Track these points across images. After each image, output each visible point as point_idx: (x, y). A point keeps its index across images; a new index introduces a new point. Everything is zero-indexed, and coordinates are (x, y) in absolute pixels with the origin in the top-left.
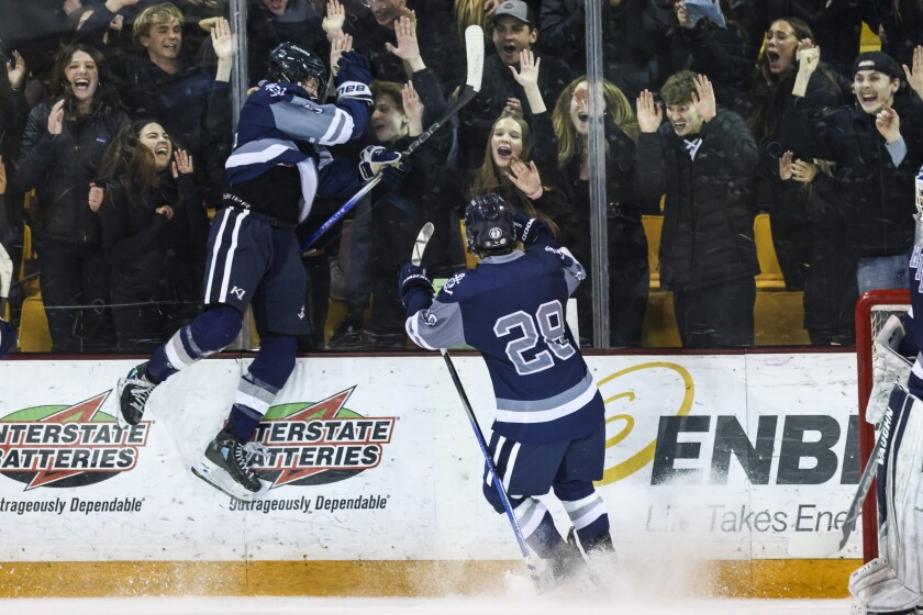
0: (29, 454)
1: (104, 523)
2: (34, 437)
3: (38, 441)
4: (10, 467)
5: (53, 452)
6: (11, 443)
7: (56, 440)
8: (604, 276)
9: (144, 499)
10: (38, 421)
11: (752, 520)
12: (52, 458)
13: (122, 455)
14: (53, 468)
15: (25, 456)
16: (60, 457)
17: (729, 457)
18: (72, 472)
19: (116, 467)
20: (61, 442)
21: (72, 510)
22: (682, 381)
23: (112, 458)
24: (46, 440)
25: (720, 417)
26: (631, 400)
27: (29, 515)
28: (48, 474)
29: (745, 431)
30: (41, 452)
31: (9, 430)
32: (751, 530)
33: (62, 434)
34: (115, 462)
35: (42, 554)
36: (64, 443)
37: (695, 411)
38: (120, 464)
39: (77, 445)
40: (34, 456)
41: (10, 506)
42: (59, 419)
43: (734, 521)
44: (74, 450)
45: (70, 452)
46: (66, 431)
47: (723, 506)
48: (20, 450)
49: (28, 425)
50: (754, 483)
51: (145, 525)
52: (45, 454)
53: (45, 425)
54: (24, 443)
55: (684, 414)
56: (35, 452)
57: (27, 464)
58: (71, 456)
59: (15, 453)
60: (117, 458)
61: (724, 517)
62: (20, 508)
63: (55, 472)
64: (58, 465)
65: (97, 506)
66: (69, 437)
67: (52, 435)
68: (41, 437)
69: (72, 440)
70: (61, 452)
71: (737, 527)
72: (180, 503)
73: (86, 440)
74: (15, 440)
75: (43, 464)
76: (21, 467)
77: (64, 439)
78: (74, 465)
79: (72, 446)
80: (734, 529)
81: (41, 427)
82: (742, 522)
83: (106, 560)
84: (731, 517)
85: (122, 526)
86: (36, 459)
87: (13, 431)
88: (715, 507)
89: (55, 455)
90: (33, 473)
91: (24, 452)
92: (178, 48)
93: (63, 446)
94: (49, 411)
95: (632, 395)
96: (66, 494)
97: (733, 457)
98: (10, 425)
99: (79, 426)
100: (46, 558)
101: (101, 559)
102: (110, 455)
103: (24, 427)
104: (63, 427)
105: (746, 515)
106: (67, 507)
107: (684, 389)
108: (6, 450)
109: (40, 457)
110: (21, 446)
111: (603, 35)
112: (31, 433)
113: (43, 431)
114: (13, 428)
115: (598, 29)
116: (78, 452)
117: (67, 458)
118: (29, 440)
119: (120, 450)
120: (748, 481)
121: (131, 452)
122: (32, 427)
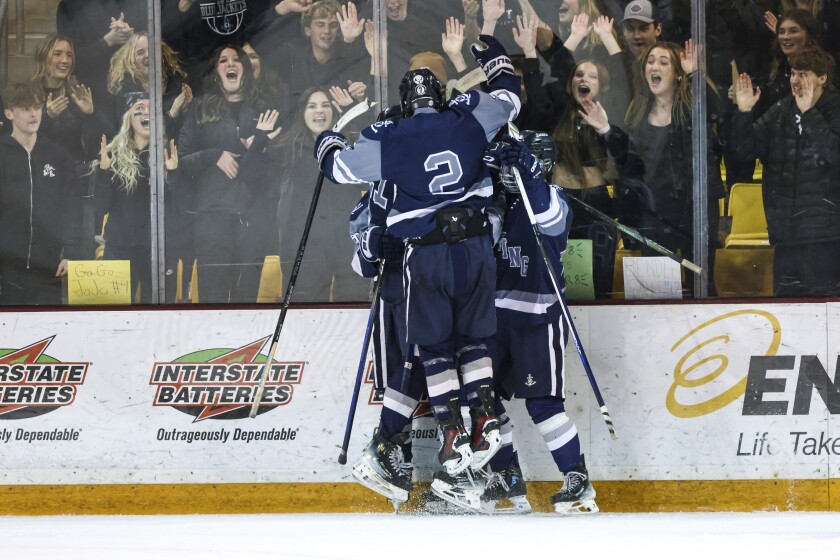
0: (198, 391)
1: (263, 451)
2: (202, 376)
3: (205, 379)
4: (181, 402)
5: (218, 389)
6: (182, 381)
7: (222, 379)
8: (704, 236)
9: (298, 430)
10: (206, 362)
11: (830, 445)
12: (218, 395)
13: (279, 392)
14: (219, 403)
15: (194, 392)
16: (225, 394)
17: (811, 390)
18: (235, 406)
19: (274, 402)
20: (226, 380)
21: (235, 439)
22: (771, 326)
23: (271, 394)
24: (212, 378)
25: (803, 357)
26: (726, 342)
27: (197, 443)
28: (214, 408)
29: (825, 368)
30: (209, 389)
31: (181, 370)
32: (829, 453)
33: (227, 374)
34: (273, 397)
35: (208, 477)
36: (228, 381)
37: (782, 352)
38: (277, 399)
39: (240, 383)
40: (202, 393)
41: (181, 435)
42: (225, 360)
43: (815, 445)
44: (237, 387)
45: (234, 389)
46: (231, 371)
47: (805, 433)
48: (190, 388)
49: (197, 366)
50: (832, 413)
51: (298, 452)
52: (212, 391)
53: (212, 366)
54: (194, 381)
55: (772, 354)
56: (203, 389)
57: (196, 400)
58: (235, 393)
59: (185, 390)
60: (275, 394)
61: (805, 442)
62: (190, 437)
63: (220, 407)
64: (223, 399)
65: (256, 436)
66: (233, 376)
67: (218, 374)
68: (209, 376)
69: (236, 379)
70: (226, 389)
71: (817, 451)
72: (330, 433)
73: (248, 378)
74: (186, 379)
75: (210, 400)
76: (191, 402)
77: (229, 378)
78: (238, 399)
79: (236, 384)
80: (814, 452)
81: (209, 368)
82: (821, 446)
83: (264, 481)
84: (811, 442)
85: (279, 452)
86: (204, 395)
87: (185, 371)
88: (798, 434)
89: (221, 392)
90: (201, 407)
91: (193, 389)
92: (333, 40)
93: (227, 384)
94: (217, 353)
95: (726, 338)
96: (230, 425)
97: (815, 391)
98: (182, 366)
99: (243, 366)
100: (213, 480)
101: (260, 481)
102: (268, 391)
103: (194, 368)
104: (228, 368)
105: (824, 441)
106: (231, 436)
107: (772, 332)
108: (178, 387)
109: (208, 393)
110: (191, 383)
111: (707, 28)
112: (200, 372)
113: (210, 371)
114: (184, 368)
115: (702, 22)
116: (241, 389)
117: (231, 395)
118: (198, 378)
119: (277, 387)
120: (827, 412)
121: (287, 389)
122: (201, 368)
